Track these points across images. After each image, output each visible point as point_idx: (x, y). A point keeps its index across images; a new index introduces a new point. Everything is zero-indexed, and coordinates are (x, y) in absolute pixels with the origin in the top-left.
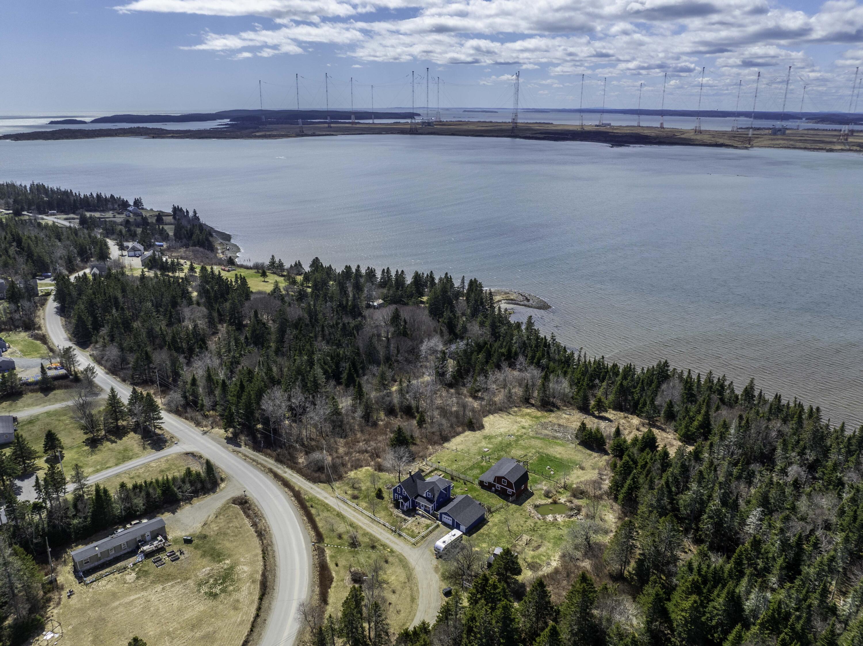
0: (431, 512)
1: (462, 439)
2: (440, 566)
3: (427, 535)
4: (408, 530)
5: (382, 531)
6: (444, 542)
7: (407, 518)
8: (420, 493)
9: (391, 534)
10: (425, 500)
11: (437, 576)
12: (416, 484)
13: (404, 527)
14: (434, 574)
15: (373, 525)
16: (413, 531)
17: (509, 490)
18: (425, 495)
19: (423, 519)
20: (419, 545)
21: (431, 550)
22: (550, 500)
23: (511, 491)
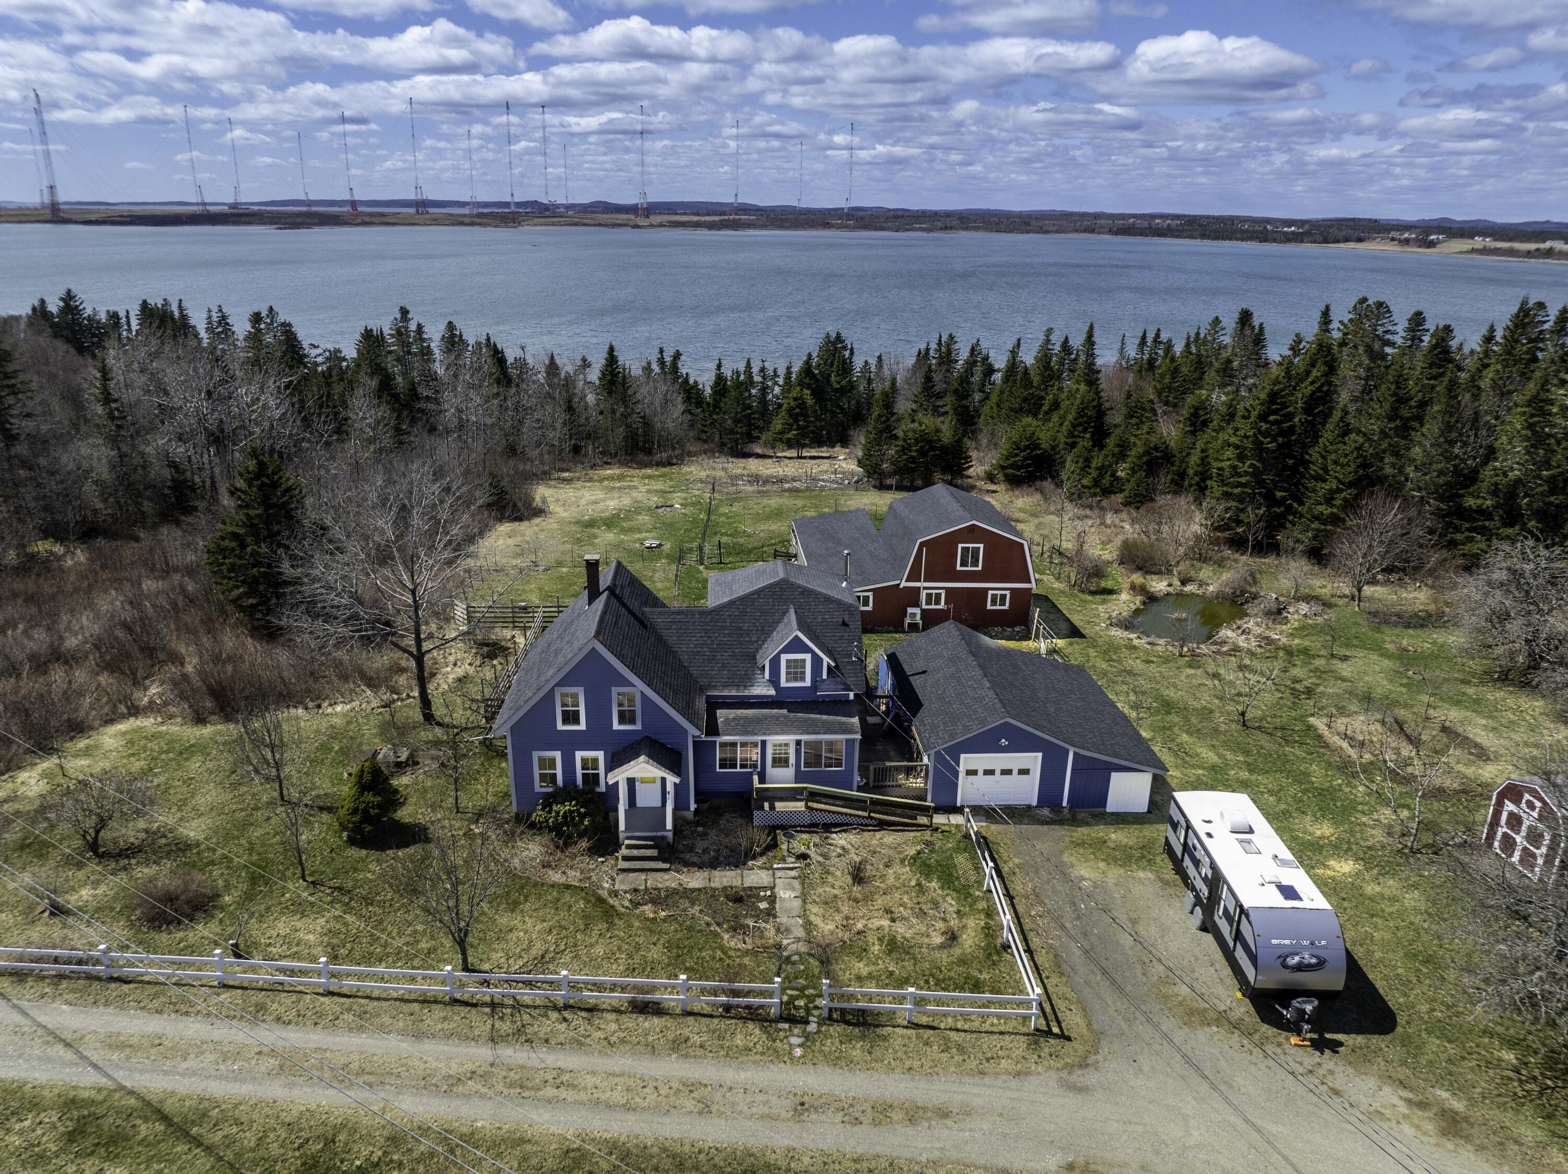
9: (774, 1052)
10: (783, 715)
17: (997, 588)
18: (763, 687)
19: (839, 842)
23: (1008, 593)
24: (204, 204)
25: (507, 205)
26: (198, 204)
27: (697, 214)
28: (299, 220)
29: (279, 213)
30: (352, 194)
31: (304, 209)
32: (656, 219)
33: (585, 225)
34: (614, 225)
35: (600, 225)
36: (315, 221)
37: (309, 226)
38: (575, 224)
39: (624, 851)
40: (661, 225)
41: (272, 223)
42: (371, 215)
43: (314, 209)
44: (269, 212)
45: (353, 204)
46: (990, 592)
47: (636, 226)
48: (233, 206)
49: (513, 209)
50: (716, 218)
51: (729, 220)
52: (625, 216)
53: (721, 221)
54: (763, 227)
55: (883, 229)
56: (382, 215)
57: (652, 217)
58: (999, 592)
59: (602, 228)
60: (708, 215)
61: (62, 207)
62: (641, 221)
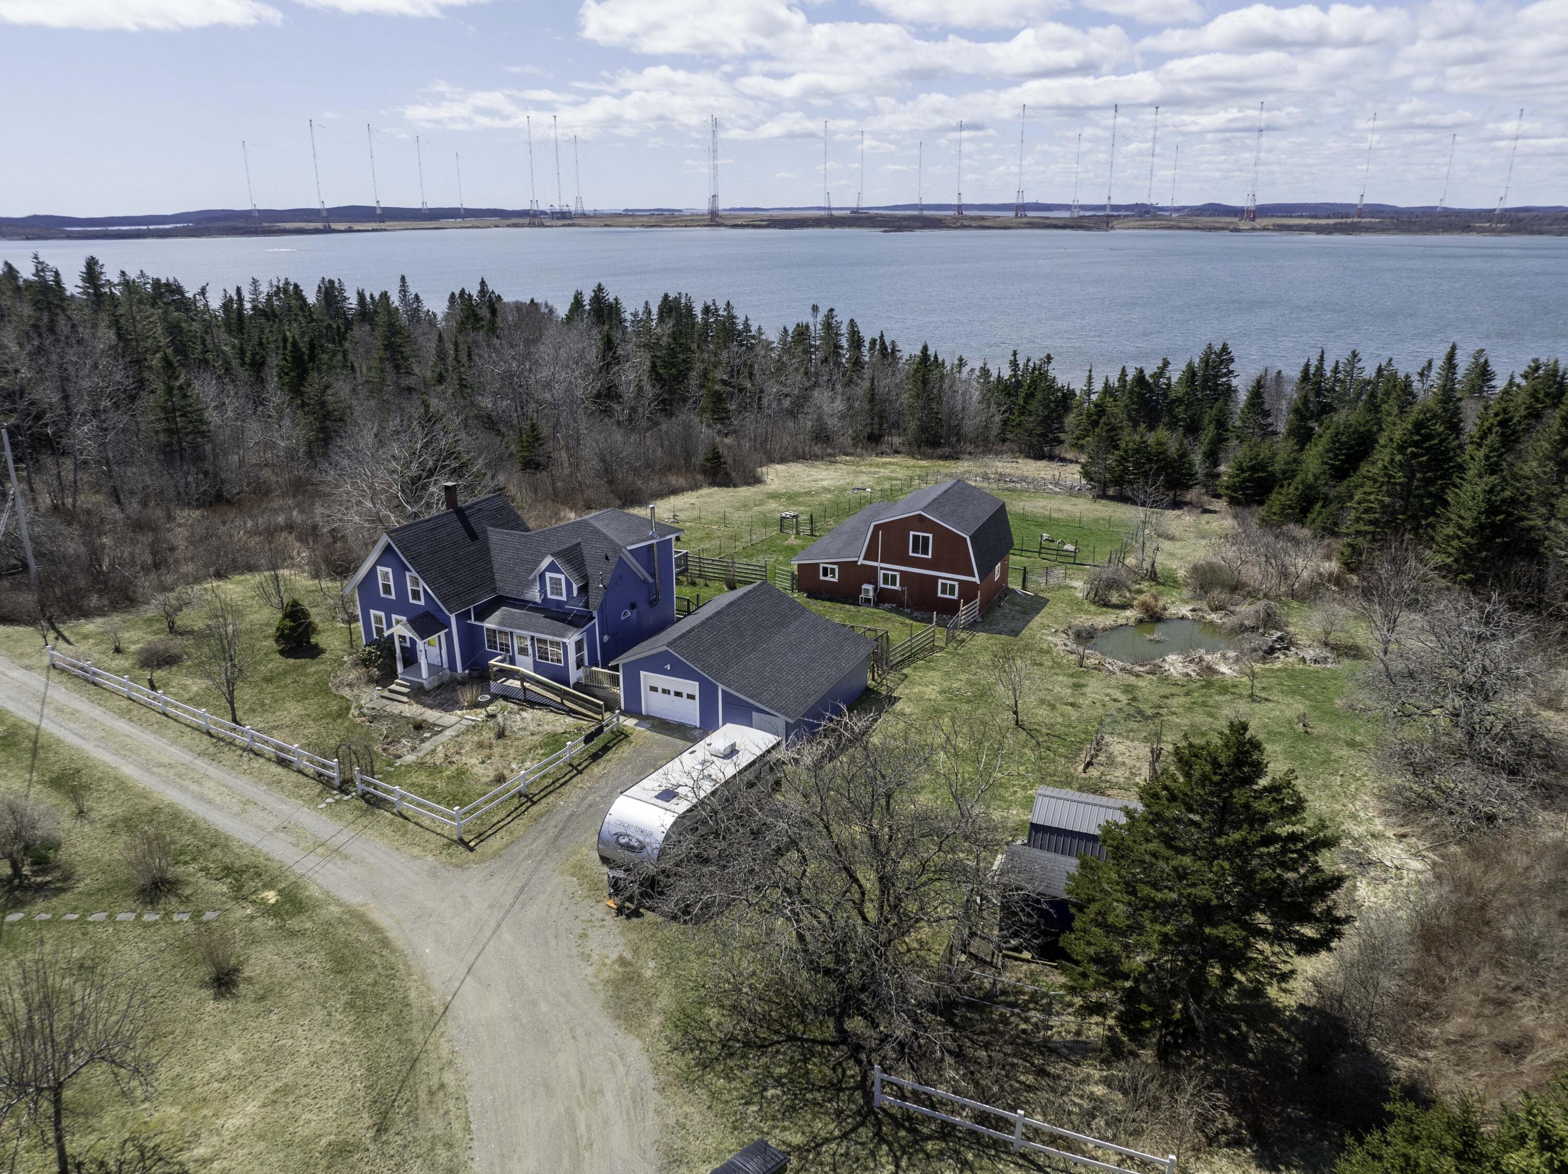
0: (575, 675)
1: (693, 501)
2: (649, 969)
3: (555, 785)
4: (435, 770)
5: (258, 793)
6: (668, 795)
7: (432, 715)
8: (506, 587)
9: (311, 802)
10: (539, 618)
11: (634, 1046)
12: (485, 551)
13: (410, 758)
14: (609, 1028)
15: (213, 770)
16: (461, 774)
17: (946, 578)
18: (535, 595)
19: (528, 714)
20: (494, 843)
21: (578, 870)
22: (1131, 615)
23: (956, 583)
24: (830, 209)
25: (1103, 207)
26: (824, 209)
27: (1315, 217)
28: (906, 223)
29: (890, 216)
30: (960, 199)
31: (916, 213)
32: (1260, 222)
33: (1180, 228)
34: (1211, 229)
35: (1197, 228)
36: (920, 224)
37: (910, 228)
38: (1170, 228)
39: (393, 687)
40: (1265, 229)
41: (881, 227)
42: (972, 218)
43: (926, 213)
44: (882, 216)
45: (960, 207)
46: (940, 581)
47: (1236, 230)
48: (855, 211)
49: (1108, 212)
50: (1331, 221)
51: (1346, 223)
52: (1228, 219)
53: (1335, 224)
54: (1384, 230)
55: (1541, 233)
56: (983, 218)
57: (1258, 220)
58: (949, 582)
59: (1198, 232)
60: (1328, 217)
61: (721, 213)
62: (1244, 225)
